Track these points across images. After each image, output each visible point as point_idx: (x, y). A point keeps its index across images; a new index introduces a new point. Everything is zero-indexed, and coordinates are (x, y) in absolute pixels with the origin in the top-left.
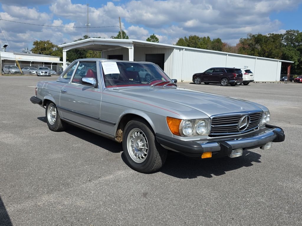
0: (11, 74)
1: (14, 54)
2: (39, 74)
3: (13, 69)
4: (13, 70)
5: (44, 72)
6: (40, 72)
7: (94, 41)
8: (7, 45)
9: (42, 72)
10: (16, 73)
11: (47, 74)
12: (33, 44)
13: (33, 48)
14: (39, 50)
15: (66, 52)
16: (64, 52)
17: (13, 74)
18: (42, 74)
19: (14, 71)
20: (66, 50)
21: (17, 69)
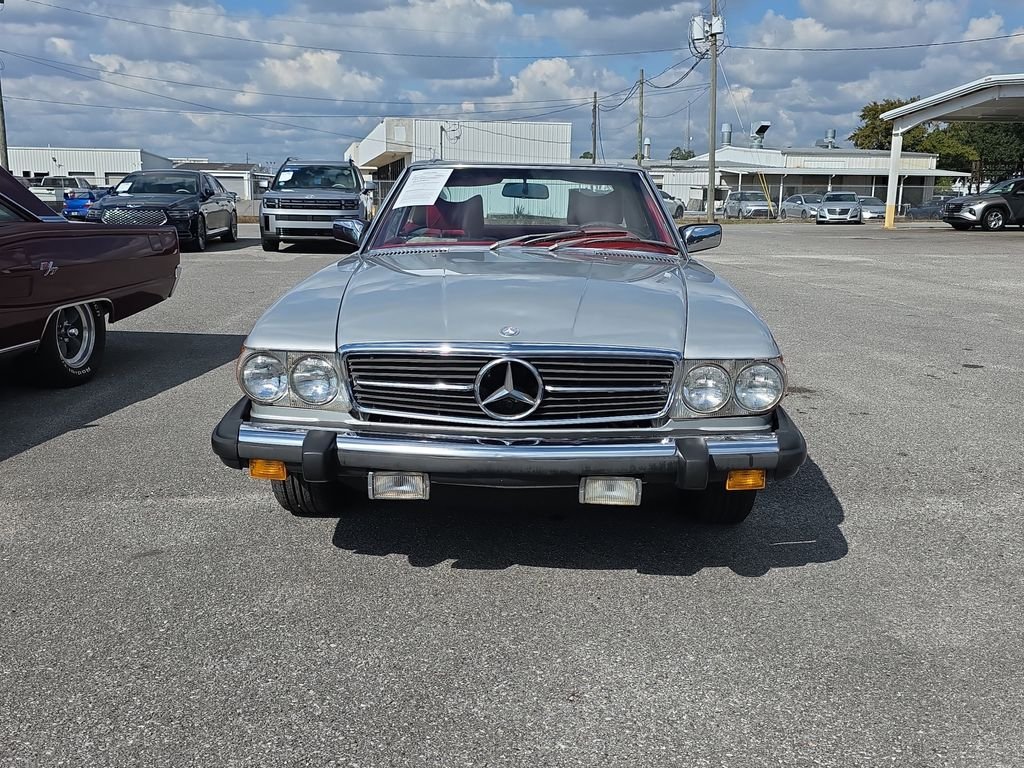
0: (745, 217)
1: (783, 154)
2: (821, 217)
3: (749, 203)
4: (751, 207)
5: (838, 210)
6: (826, 210)
7: (1000, 86)
8: (768, 127)
9: (831, 212)
10: (758, 213)
11: (848, 217)
12: (862, 113)
13: (860, 129)
14: (877, 133)
15: (903, 134)
16: (897, 135)
17: (749, 218)
18: (829, 217)
19: (753, 208)
20: (901, 130)
21: (761, 203)
